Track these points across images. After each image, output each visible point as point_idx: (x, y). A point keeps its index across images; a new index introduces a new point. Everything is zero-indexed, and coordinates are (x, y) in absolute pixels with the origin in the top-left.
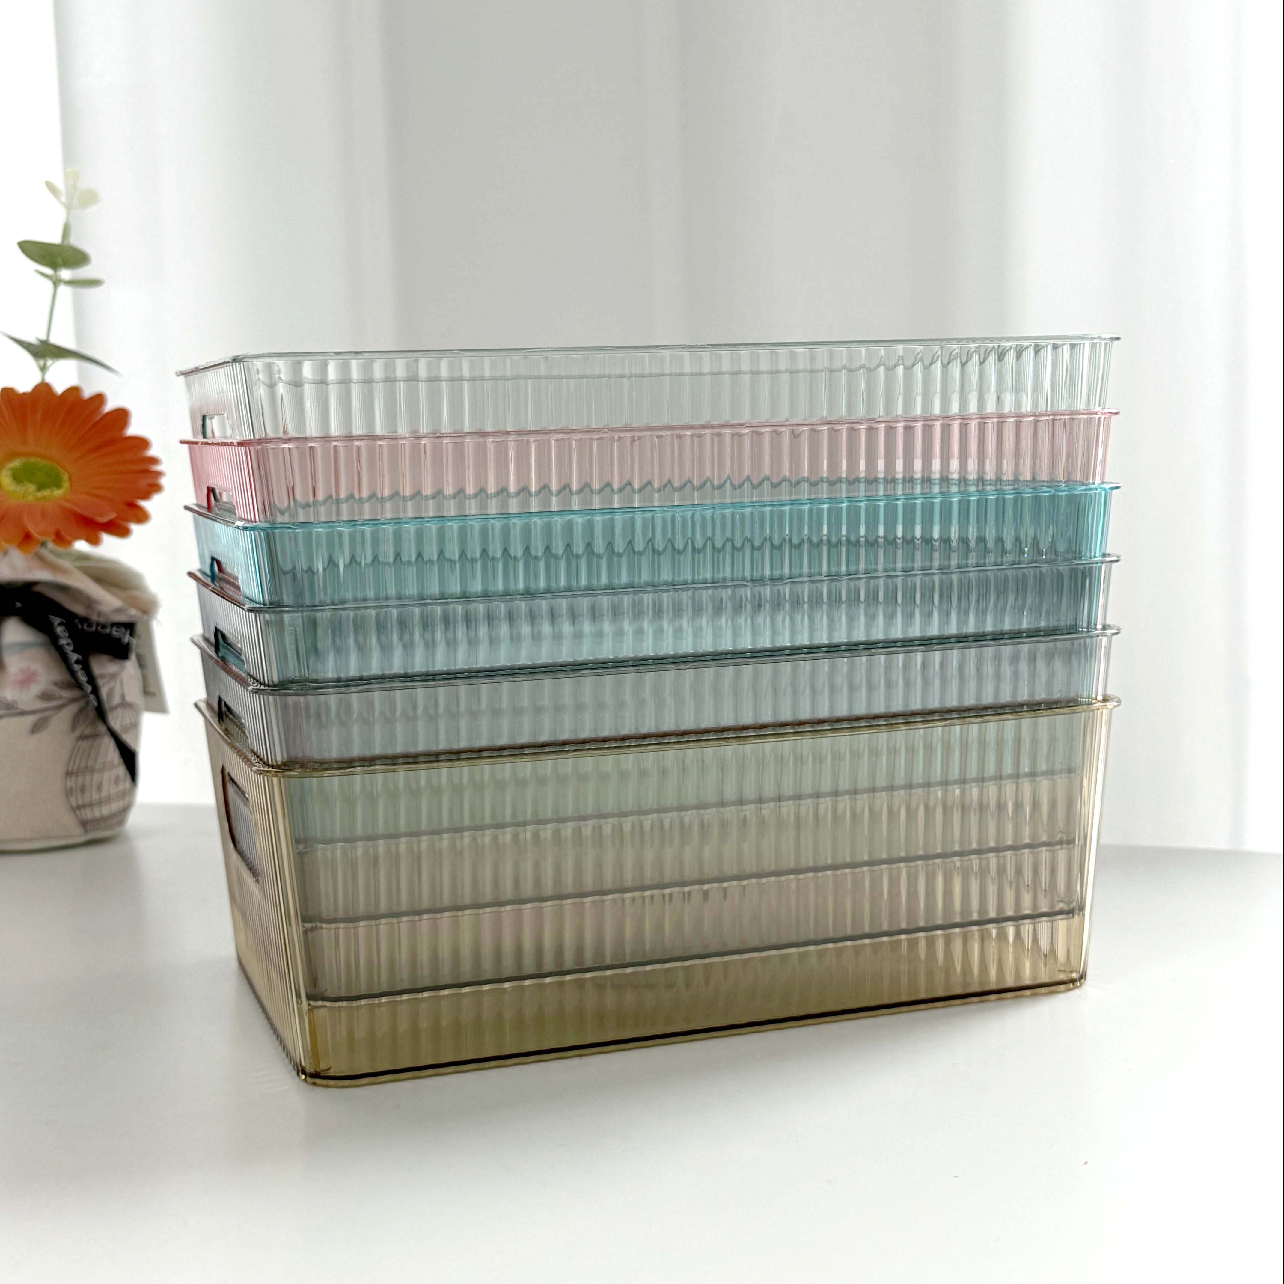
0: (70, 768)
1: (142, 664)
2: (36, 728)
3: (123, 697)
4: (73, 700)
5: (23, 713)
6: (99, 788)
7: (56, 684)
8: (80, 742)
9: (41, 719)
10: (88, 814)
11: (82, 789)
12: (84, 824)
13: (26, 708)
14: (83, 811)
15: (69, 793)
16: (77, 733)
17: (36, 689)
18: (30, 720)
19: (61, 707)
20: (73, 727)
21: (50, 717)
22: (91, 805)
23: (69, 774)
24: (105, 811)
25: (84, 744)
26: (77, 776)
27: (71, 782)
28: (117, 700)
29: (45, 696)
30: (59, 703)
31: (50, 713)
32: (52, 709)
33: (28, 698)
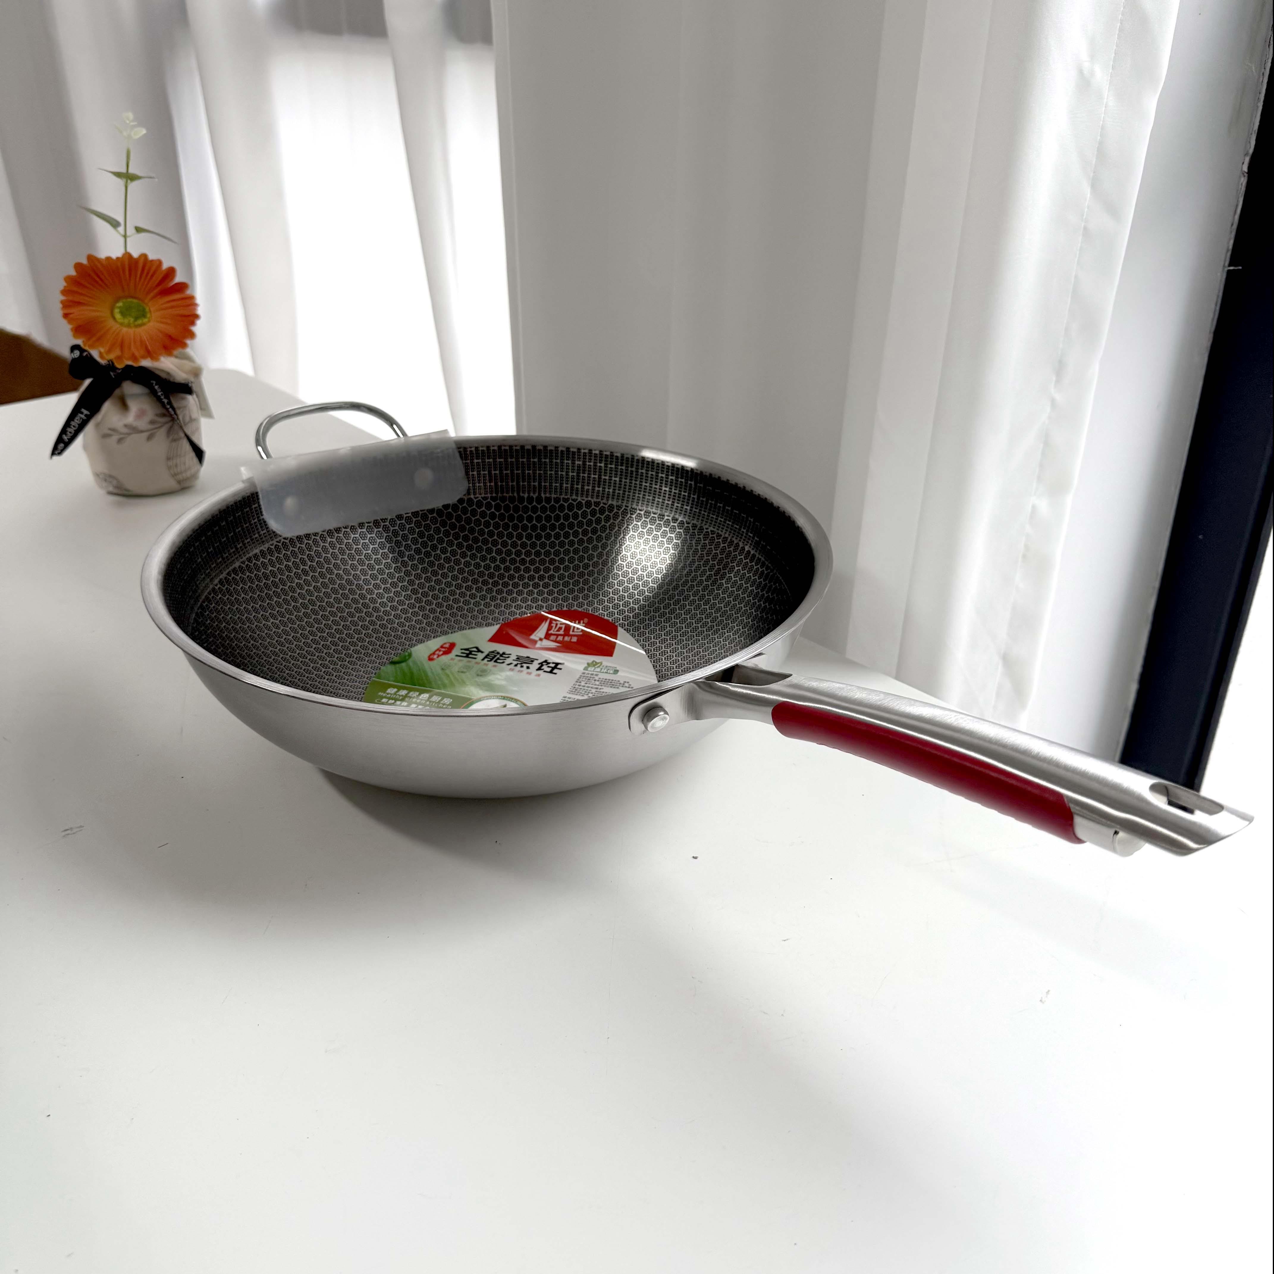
0: (168, 456)
1: (197, 396)
2: (149, 438)
3: (190, 417)
4: (166, 423)
5: (142, 432)
6: (185, 464)
7: (157, 415)
8: (172, 442)
9: (151, 434)
10: (180, 477)
11: (176, 466)
12: (179, 482)
13: (143, 429)
14: (178, 477)
15: (169, 468)
16: (170, 439)
17: (147, 419)
18: (146, 434)
19: (160, 427)
20: (168, 437)
22: (181, 473)
23: (168, 459)
24: (188, 474)
25: (174, 444)
26: (172, 460)
27: (170, 463)
28: (187, 419)
29: (152, 422)
30: (160, 425)
31: (155, 431)
32: (156, 428)
33: (143, 424)
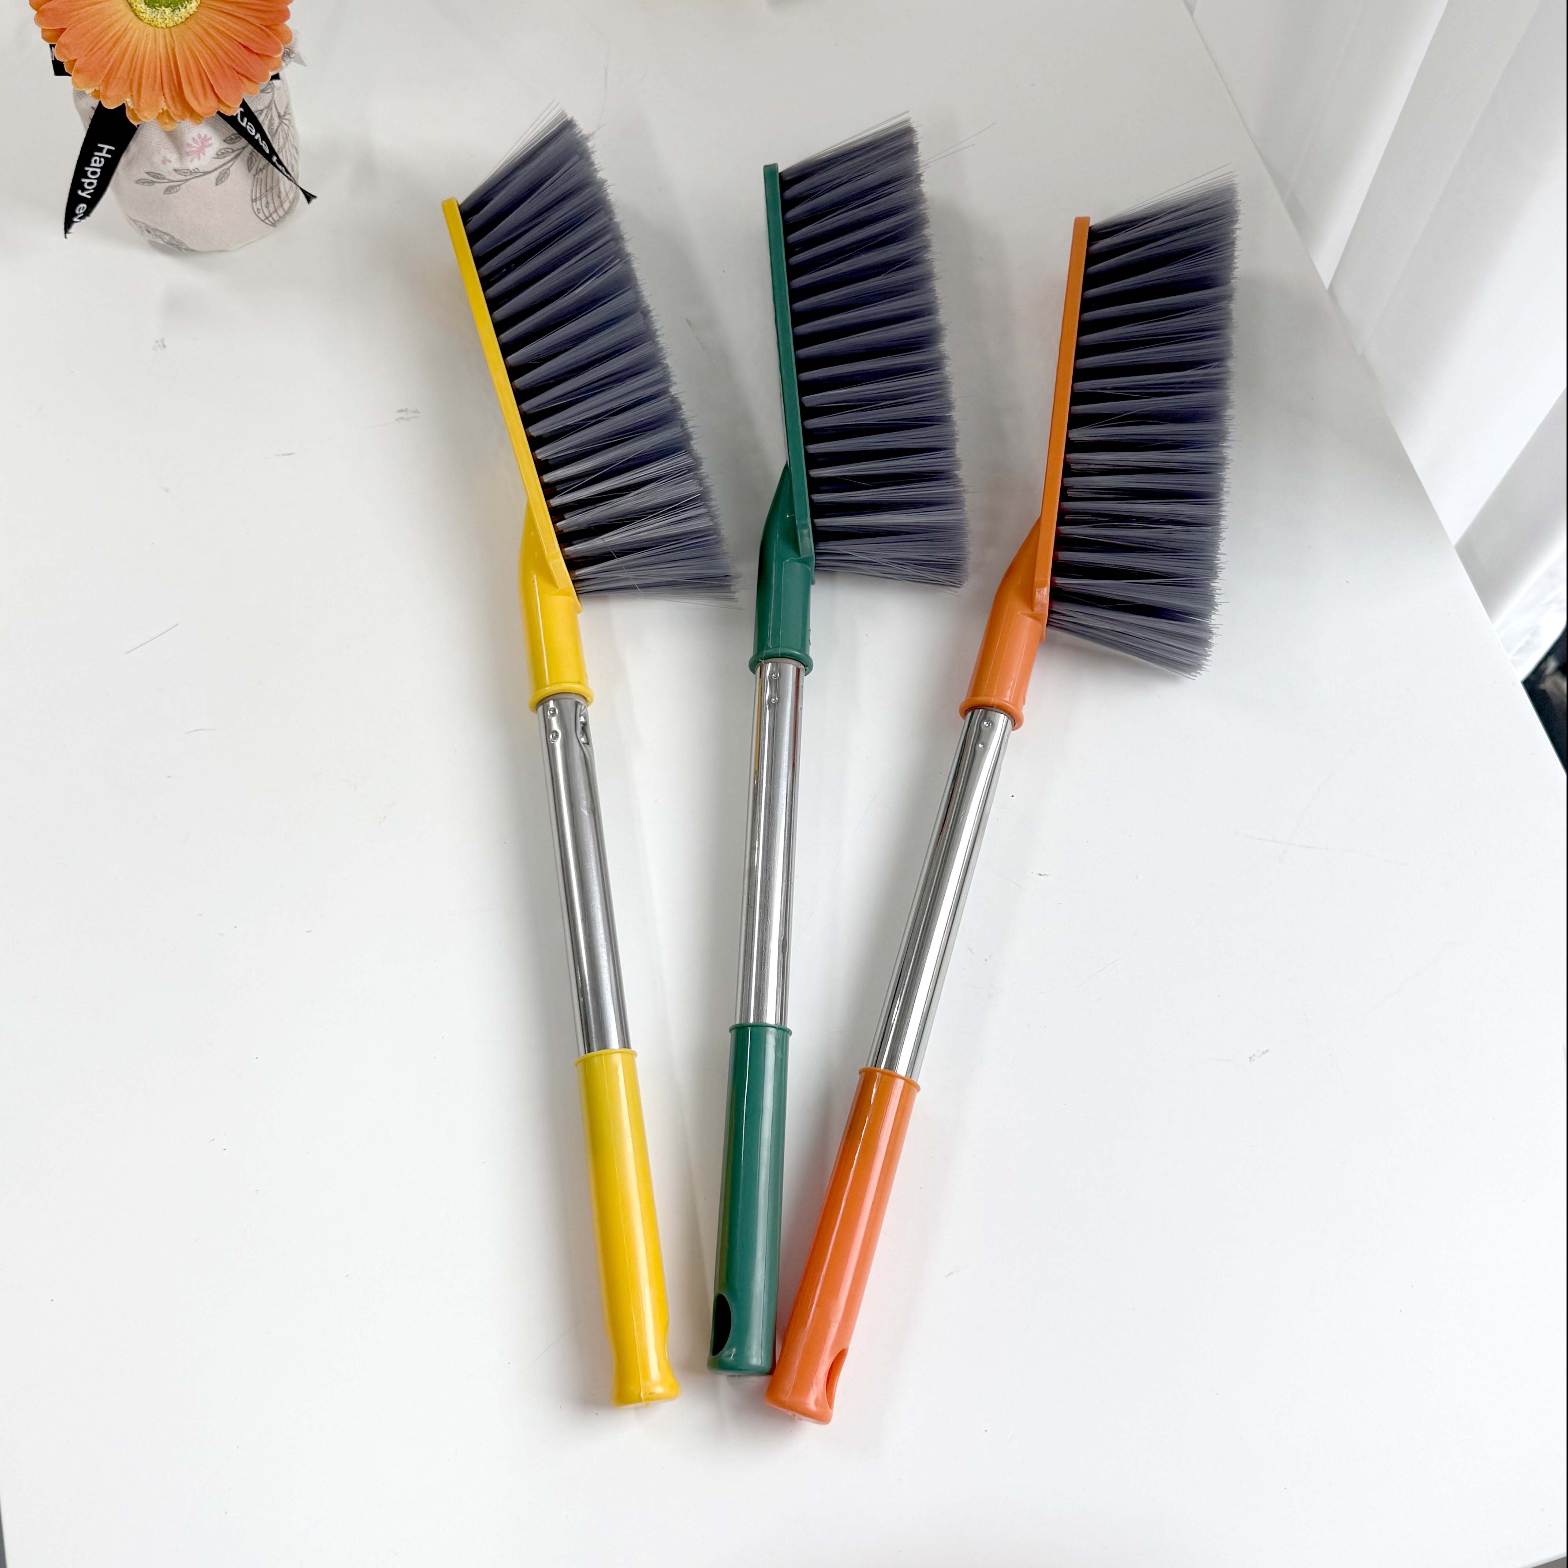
0: (254, 198)
2: (219, 181)
4: (244, 148)
5: (206, 173)
7: (225, 141)
8: (257, 176)
9: (221, 173)
10: (274, 218)
11: (267, 205)
12: (274, 224)
13: (206, 170)
14: (270, 218)
15: (257, 212)
16: (253, 171)
17: (211, 152)
18: (213, 176)
19: (236, 157)
20: (249, 171)
21: (228, 169)
22: (276, 211)
23: (254, 201)
25: (260, 176)
26: (261, 200)
27: (257, 205)
28: (276, 123)
29: (219, 155)
30: (233, 155)
31: (229, 164)
32: (229, 161)
33: (206, 160)
